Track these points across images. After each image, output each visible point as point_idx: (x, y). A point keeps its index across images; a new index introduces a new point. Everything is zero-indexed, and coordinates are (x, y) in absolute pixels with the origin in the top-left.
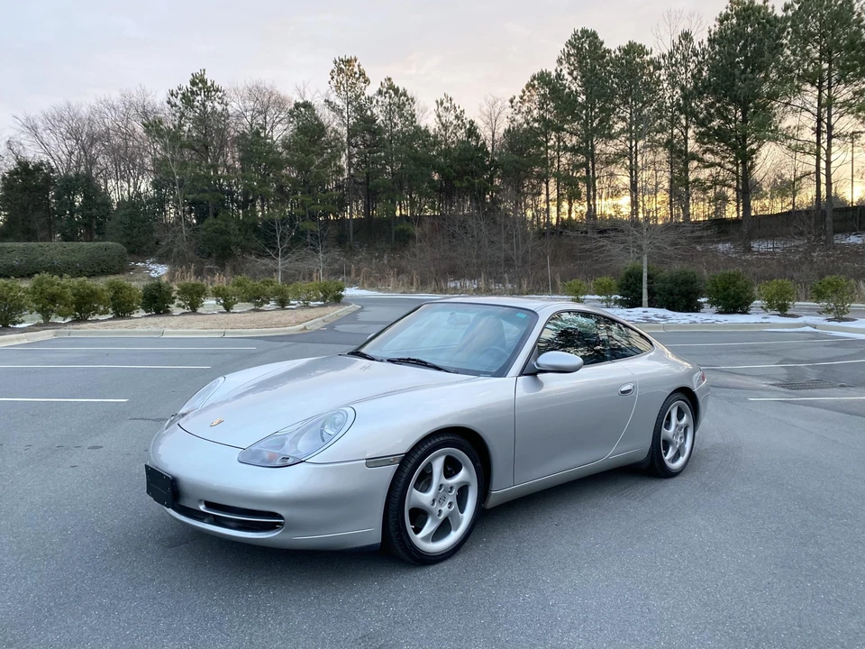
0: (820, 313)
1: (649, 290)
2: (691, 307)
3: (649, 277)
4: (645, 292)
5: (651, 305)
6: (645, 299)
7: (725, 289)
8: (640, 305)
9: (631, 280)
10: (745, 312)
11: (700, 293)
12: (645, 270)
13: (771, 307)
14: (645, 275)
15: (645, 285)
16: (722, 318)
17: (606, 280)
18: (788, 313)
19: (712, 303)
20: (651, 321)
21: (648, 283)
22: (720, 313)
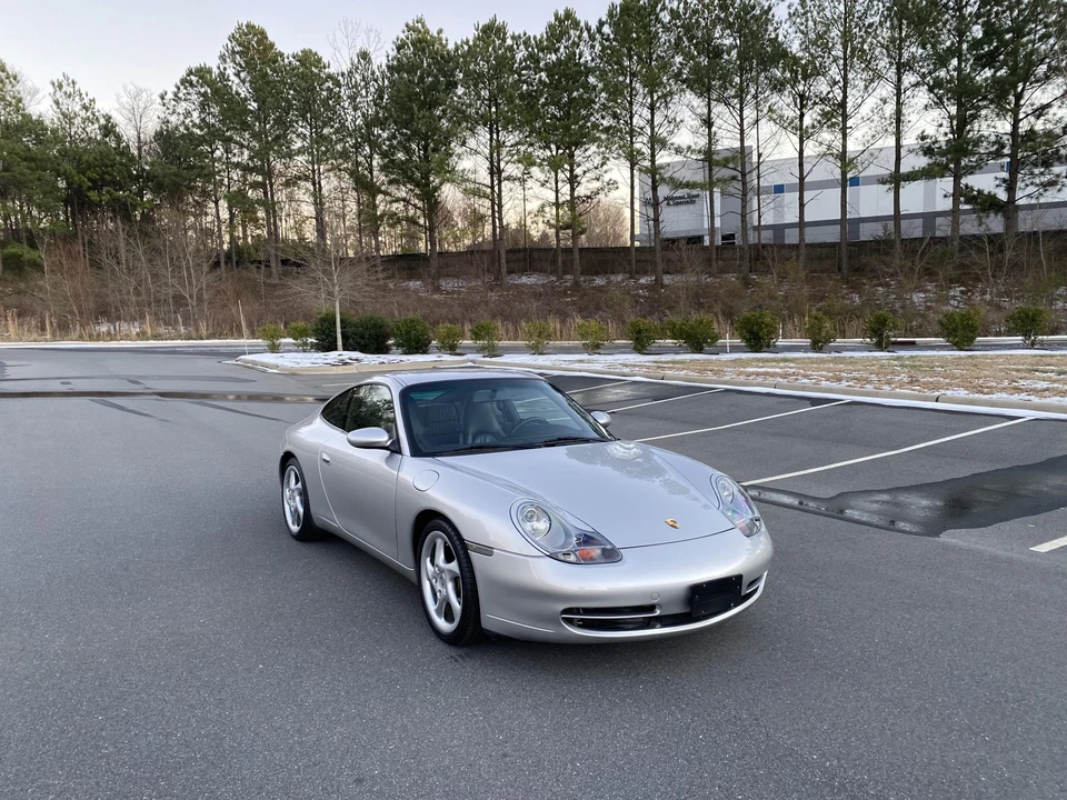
0: (478, 352)
1: (342, 334)
2: (382, 349)
3: (341, 321)
4: (339, 336)
5: (345, 348)
6: (340, 343)
7: (408, 333)
8: (336, 349)
9: (326, 325)
10: (425, 352)
11: (387, 337)
12: (338, 316)
13: (443, 348)
14: (338, 320)
15: (339, 330)
16: (405, 357)
17: (301, 324)
18: (458, 351)
19: (398, 345)
20: (346, 364)
21: (342, 328)
22: (405, 353)
